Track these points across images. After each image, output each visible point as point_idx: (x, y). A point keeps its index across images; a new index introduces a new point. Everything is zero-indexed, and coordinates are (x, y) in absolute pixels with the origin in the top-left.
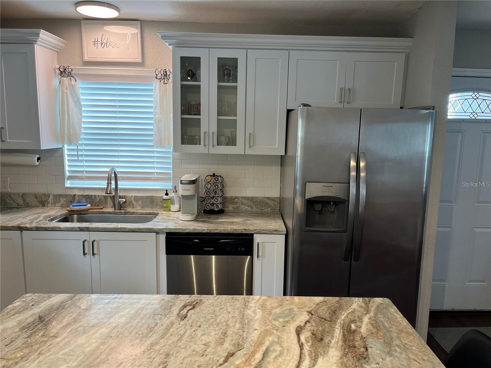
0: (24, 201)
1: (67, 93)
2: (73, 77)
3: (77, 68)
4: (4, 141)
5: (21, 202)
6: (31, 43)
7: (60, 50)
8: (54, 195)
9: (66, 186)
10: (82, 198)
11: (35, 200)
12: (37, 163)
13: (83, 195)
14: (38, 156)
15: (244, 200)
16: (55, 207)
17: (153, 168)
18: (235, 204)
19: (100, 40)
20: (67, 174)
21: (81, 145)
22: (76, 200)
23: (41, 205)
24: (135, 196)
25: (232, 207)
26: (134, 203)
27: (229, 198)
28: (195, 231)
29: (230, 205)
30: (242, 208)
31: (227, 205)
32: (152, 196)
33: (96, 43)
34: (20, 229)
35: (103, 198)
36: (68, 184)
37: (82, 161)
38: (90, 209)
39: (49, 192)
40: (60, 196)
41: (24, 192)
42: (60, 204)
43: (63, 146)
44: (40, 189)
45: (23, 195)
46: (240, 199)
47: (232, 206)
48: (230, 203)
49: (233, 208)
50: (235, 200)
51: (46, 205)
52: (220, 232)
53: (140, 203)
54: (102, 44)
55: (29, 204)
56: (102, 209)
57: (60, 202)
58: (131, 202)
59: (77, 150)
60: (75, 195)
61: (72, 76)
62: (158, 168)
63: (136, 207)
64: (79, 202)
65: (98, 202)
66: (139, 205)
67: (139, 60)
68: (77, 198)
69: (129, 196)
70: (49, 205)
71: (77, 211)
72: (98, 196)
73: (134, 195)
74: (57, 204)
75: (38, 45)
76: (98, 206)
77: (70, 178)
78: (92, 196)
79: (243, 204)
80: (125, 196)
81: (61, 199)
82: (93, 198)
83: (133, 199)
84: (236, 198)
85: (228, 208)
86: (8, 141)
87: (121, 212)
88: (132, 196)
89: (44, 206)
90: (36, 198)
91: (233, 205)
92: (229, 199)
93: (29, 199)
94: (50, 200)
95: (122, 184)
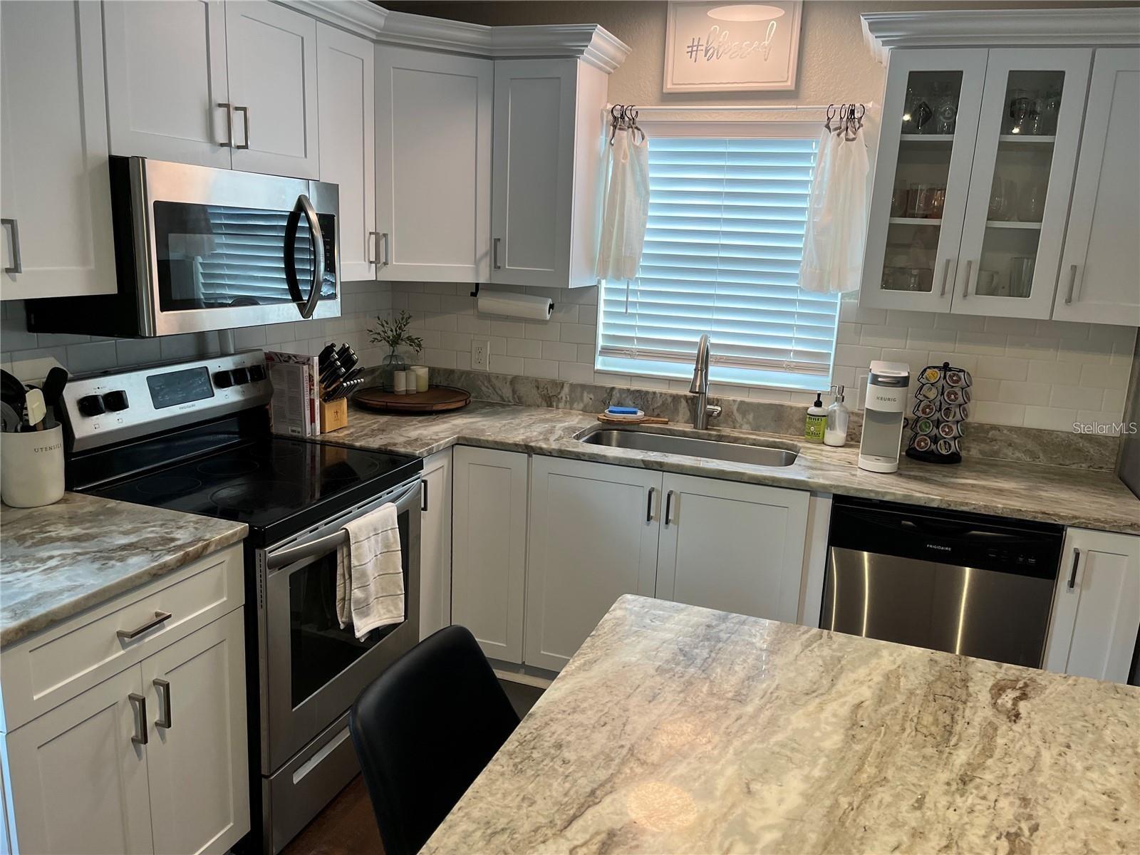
0: (514, 392)
1: (624, 165)
2: (639, 130)
3: (648, 110)
4: (499, 268)
5: (507, 392)
6: (570, 56)
7: (615, 68)
8: (571, 385)
9: (596, 368)
10: (627, 397)
11: (534, 391)
12: (548, 317)
13: (628, 390)
14: (550, 301)
15: (1015, 436)
16: (571, 409)
17: (789, 340)
18: (987, 444)
19: (703, 42)
20: (601, 342)
22: (614, 400)
23: (545, 404)
24: (742, 402)
25: (979, 450)
26: (738, 417)
27: (973, 428)
28: (909, 500)
29: (973, 445)
30: (1006, 455)
31: (967, 445)
32: (782, 406)
33: (695, 48)
35: (670, 400)
36: (601, 363)
37: (633, 315)
38: (643, 422)
39: (563, 378)
40: (583, 387)
41: (515, 374)
42: (581, 405)
43: (599, 282)
44: (547, 371)
45: (514, 381)
46: (1005, 432)
47: (978, 447)
48: (974, 440)
49: (981, 452)
50: (991, 433)
51: (555, 404)
52: (975, 511)
53: (751, 417)
54: (707, 52)
55: (523, 400)
56: (666, 423)
57: (582, 400)
58: (729, 415)
59: (627, 292)
60: (613, 389)
61: (637, 128)
62: (799, 341)
63: (740, 427)
64: (619, 404)
65: (658, 407)
66: (748, 423)
67: (789, 84)
68: (616, 395)
69: (729, 401)
70: (561, 405)
71: (620, 423)
72: (661, 394)
73: (739, 399)
74: (576, 404)
75: (584, 60)
76: (658, 416)
77: (606, 351)
78: (647, 392)
79: (1010, 445)
80: (718, 400)
81: (585, 394)
82: (650, 397)
83: (735, 407)
84: (994, 427)
85: (969, 451)
86: (507, 267)
87: (710, 435)
88: (734, 401)
89: (551, 406)
90: (538, 388)
91: (983, 445)
92: (972, 430)
93: (524, 390)
94: (563, 394)
95: (716, 373)
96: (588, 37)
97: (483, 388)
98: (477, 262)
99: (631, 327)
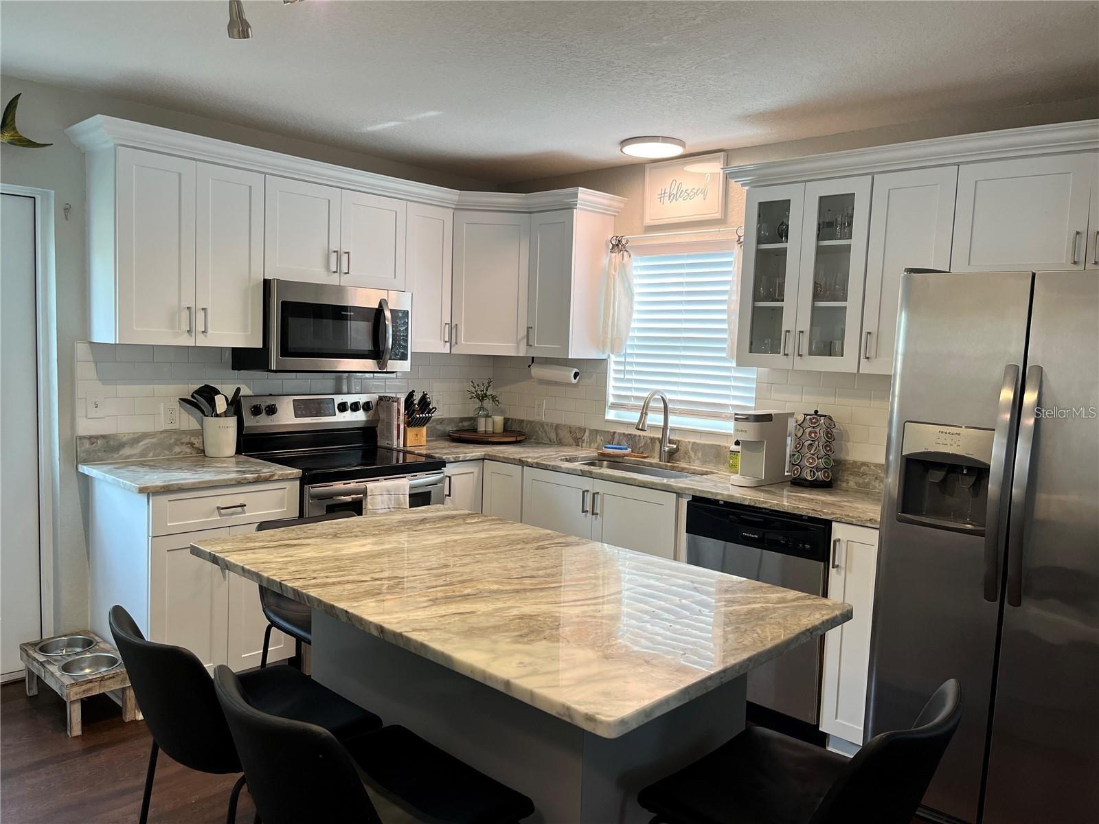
0: (557, 435)
1: (614, 275)
2: (627, 251)
3: (633, 237)
4: (531, 346)
5: (553, 436)
6: (570, 208)
7: (618, 212)
8: (590, 430)
9: (606, 418)
10: (623, 439)
11: (569, 435)
12: (574, 381)
13: (624, 434)
14: (576, 370)
15: (879, 471)
16: (590, 448)
17: (727, 397)
18: (861, 477)
19: (668, 191)
20: (611, 400)
21: (631, 355)
22: (615, 442)
23: (574, 444)
24: (694, 443)
25: (855, 482)
26: (692, 454)
27: (850, 464)
29: (851, 478)
30: (875, 487)
31: (846, 478)
32: (719, 446)
33: (663, 196)
34: (522, 463)
35: (649, 441)
36: (611, 415)
37: (629, 380)
38: (627, 455)
39: (582, 425)
40: (597, 431)
41: (559, 422)
42: (596, 445)
43: (609, 357)
44: (576, 420)
45: (557, 427)
46: (872, 467)
47: (854, 480)
48: (851, 474)
49: (857, 484)
50: (862, 469)
51: (580, 444)
53: (700, 454)
54: (670, 197)
55: (562, 441)
56: (645, 457)
57: (596, 442)
58: (686, 453)
59: (624, 363)
60: (615, 433)
61: (626, 251)
62: (735, 397)
63: (694, 461)
64: (619, 444)
65: (642, 447)
66: (698, 459)
67: (718, 216)
68: (616, 436)
69: (685, 442)
70: (584, 445)
71: (609, 455)
72: (644, 436)
73: (692, 441)
74: (593, 444)
75: (581, 209)
76: (642, 453)
77: (614, 406)
78: (635, 435)
79: (876, 478)
80: (679, 441)
81: (598, 437)
82: (637, 438)
83: (690, 447)
84: (864, 464)
85: (848, 483)
86: (537, 345)
87: (666, 466)
88: (689, 442)
89: (578, 445)
90: (571, 432)
91: (858, 478)
92: (849, 466)
93: (564, 434)
94: (585, 437)
95: (674, 421)
96: (576, 195)
97: (540, 433)
98: (518, 343)
99: (629, 389)
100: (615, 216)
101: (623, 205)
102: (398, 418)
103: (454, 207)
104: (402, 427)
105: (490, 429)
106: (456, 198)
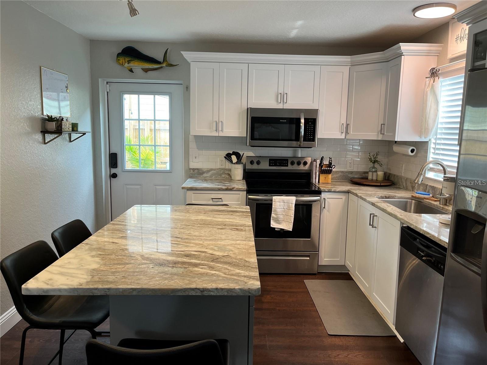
0: (406, 184)
1: (427, 92)
2: (438, 76)
3: (443, 67)
4: (383, 134)
7: (439, 53)
9: (426, 176)
11: (410, 184)
12: (410, 153)
14: (412, 148)
19: (460, 35)
21: (440, 139)
33: (457, 39)
34: (357, 196)
36: (428, 174)
37: (438, 154)
41: (407, 177)
43: (430, 140)
45: (406, 180)
54: (460, 39)
56: (436, 201)
59: (435, 144)
60: (427, 185)
68: (428, 187)
70: (415, 191)
75: (406, 55)
76: (437, 198)
77: (429, 169)
78: (435, 187)
81: (421, 187)
82: (436, 189)
86: (386, 134)
89: (413, 191)
94: (416, 186)
100: (438, 56)
101: (441, 49)
102: (316, 169)
103: (350, 64)
104: (318, 173)
105: (375, 178)
106: (349, 60)
